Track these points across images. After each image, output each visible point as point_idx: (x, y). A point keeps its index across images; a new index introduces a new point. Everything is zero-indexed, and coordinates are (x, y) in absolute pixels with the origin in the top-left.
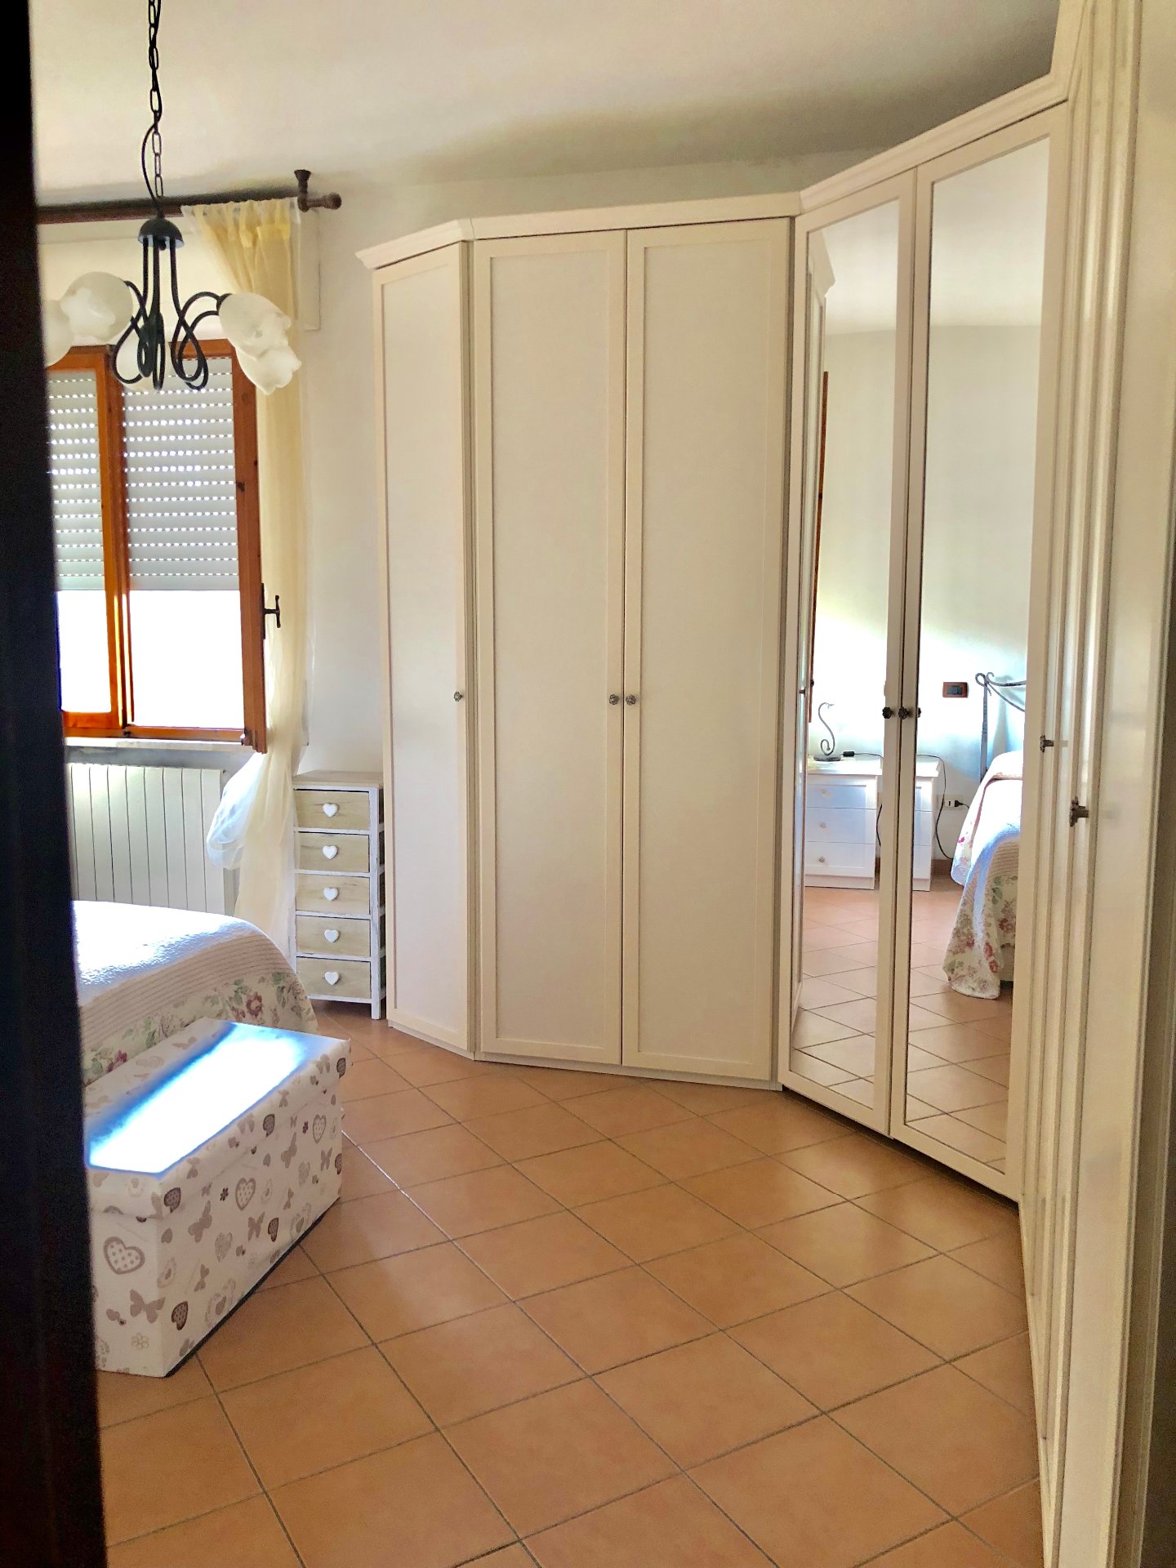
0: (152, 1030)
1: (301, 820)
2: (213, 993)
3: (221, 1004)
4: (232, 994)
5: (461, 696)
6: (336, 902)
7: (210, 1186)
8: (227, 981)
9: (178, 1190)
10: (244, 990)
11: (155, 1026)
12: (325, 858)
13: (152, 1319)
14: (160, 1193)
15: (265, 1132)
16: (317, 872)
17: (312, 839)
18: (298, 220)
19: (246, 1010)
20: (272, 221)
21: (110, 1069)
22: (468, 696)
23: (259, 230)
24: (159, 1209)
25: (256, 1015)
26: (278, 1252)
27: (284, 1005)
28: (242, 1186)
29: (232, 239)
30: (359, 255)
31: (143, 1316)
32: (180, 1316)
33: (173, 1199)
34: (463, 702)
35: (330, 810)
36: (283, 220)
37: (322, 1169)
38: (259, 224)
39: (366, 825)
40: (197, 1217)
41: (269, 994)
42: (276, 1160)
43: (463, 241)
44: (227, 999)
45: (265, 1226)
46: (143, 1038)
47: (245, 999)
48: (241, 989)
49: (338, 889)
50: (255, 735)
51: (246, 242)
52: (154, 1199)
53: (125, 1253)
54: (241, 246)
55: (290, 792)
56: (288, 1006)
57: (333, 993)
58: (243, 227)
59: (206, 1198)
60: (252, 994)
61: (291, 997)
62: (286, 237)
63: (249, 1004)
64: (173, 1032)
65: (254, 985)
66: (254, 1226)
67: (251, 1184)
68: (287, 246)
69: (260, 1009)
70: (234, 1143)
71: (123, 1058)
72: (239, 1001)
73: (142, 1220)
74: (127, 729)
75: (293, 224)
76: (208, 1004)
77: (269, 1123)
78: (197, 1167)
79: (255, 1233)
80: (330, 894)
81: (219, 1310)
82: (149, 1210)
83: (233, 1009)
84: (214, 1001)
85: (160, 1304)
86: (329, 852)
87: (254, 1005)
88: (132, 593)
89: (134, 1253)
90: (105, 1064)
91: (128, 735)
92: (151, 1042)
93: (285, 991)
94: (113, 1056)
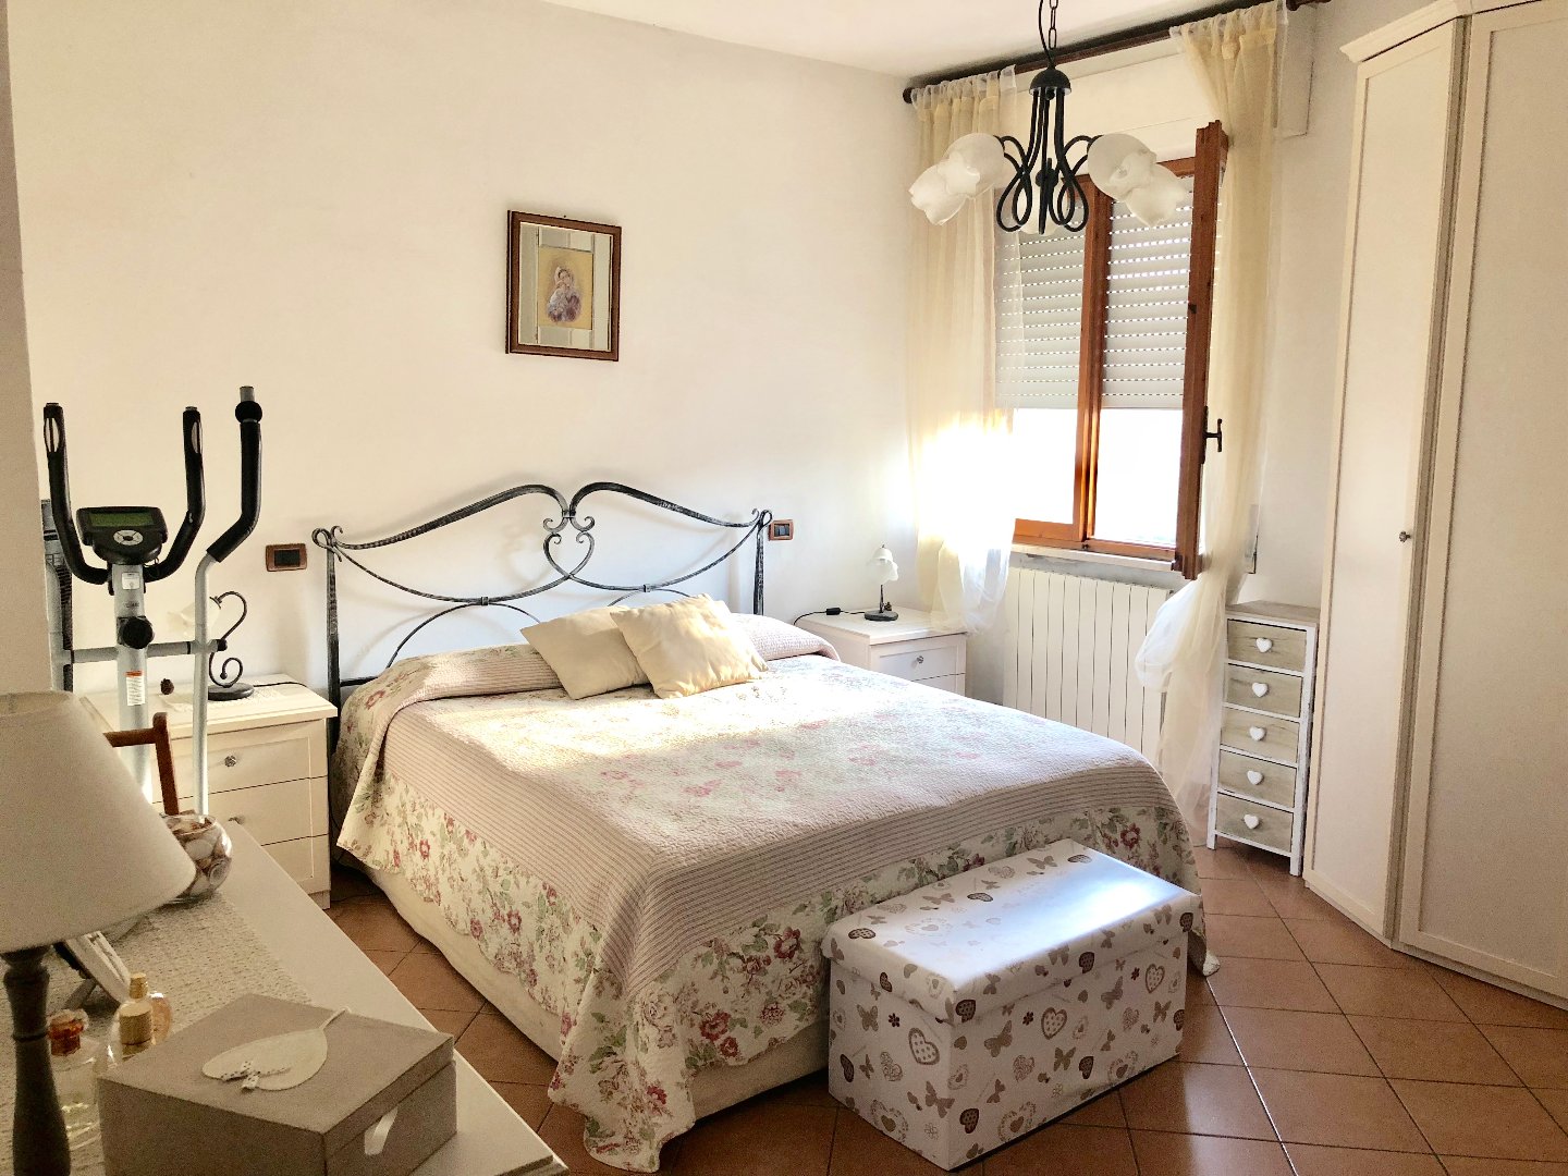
0: (1013, 841)
1: (1233, 651)
2: (1083, 817)
3: (1090, 828)
4: (1107, 821)
5: (1408, 537)
6: (1262, 743)
7: (1012, 1007)
8: (1102, 808)
9: (973, 1002)
10: (1120, 819)
11: (1017, 837)
12: (1255, 696)
13: (942, 1114)
14: (954, 1001)
15: (1081, 969)
16: (1246, 709)
17: (1243, 674)
18: (1286, 21)
19: (1120, 840)
20: (1257, 27)
21: (966, 868)
22: (1418, 538)
23: (1241, 39)
24: (950, 1015)
25: (1131, 846)
26: (1089, 1091)
27: (1165, 842)
28: (1050, 1015)
29: (1214, 51)
30: (1344, 49)
31: (935, 1107)
32: (970, 1119)
33: (965, 1008)
34: (1410, 543)
35: (1263, 645)
36: (1269, 23)
37: (1155, 1020)
38: (1244, 32)
39: (1300, 666)
40: (996, 1032)
41: (1149, 829)
42: (1094, 999)
43: (1461, 17)
44: (1099, 825)
45: (1075, 1061)
46: (1002, 847)
47: (1120, 828)
48: (1116, 816)
49: (1265, 730)
50: (1187, 562)
51: (1227, 53)
52: (948, 1005)
53: (924, 1046)
54: (1222, 60)
55: (1223, 622)
56: (1170, 844)
57: (1251, 836)
58: (1227, 38)
59: (1007, 1018)
60: (1128, 824)
61: (1174, 835)
62: (1271, 42)
63: (1123, 835)
64: (1034, 847)
65: (1131, 814)
66: (1062, 1059)
67: (1062, 1016)
68: (1271, 51)
69: (1136, 841)
70: (1040, 971)
71: (980, 861)
72: (1114, 830)
73: (940, 1021)
74: (1086, 542)
75: (1280, 27)
76: (1076, 826)
77: (1087, 960)
78: (997, 985)
79: (1062, 1065)
80: (1257, 734)
81: (1015, 1127)
82: (943, 1015)
83: (1105, 836)
84: (1083, 824)
85: (950, 1103)
86: (1259, 689)
87: (1131, 835)
88: (1102, 411)
89: (932, 1050)
90: (961, 863)
91: (1086, 548)
92: (1011, 852)
93: (1168, 828)
94: (971, 858)
